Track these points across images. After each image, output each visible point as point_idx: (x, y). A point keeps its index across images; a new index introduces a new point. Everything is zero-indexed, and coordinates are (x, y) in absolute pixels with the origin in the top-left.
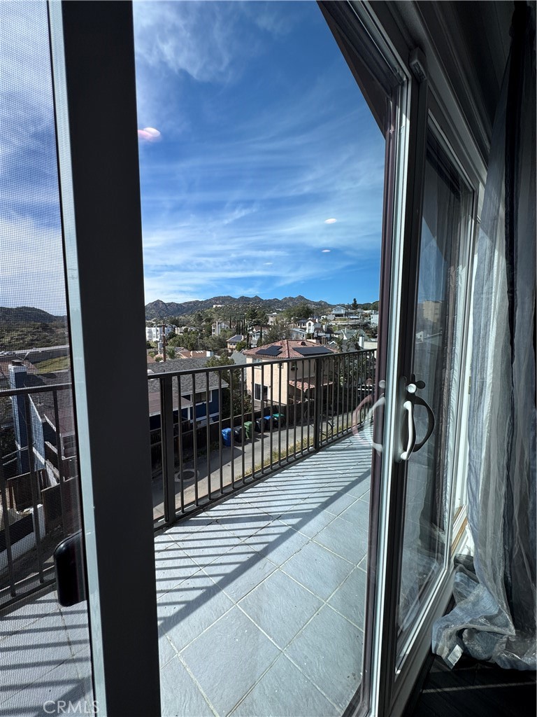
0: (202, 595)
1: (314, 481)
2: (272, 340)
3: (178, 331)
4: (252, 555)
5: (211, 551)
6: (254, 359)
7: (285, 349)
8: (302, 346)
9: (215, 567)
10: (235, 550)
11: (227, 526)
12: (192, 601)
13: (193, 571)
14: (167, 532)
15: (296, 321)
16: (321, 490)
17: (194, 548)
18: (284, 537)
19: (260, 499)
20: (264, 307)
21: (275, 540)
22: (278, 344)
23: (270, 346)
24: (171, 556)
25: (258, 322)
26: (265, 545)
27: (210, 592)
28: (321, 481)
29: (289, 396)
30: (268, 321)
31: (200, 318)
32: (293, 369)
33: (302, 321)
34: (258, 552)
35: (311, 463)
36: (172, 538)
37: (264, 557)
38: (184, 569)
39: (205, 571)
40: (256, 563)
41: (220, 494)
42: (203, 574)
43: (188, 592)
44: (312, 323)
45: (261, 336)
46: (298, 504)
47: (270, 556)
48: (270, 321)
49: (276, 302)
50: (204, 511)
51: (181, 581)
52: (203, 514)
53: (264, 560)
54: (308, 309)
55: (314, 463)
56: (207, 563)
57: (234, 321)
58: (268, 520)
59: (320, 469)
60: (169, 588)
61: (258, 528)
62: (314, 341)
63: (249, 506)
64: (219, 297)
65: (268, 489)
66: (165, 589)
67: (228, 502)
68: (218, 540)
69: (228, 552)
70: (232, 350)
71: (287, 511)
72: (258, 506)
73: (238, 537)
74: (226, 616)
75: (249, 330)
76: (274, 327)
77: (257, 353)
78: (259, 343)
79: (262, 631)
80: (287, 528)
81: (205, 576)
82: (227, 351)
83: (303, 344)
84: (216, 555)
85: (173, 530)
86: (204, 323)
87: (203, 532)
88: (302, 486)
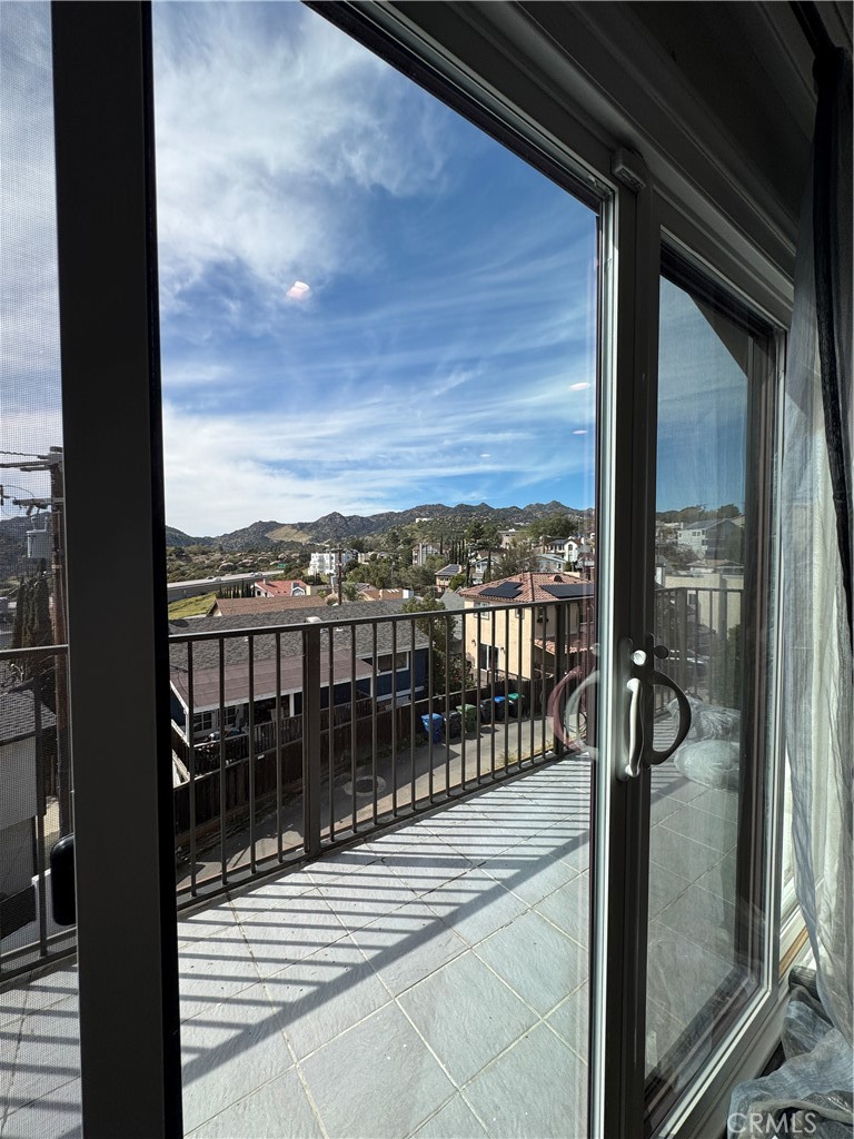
0: (344, 976)
1: (549, 809)
2: (507, 573)
3: (362, 559)
4: (431, 921)
5: (367, 908)
6: (477, 603)
7: (527, 587)
8: (556, 583)
9: (371, 933)
10: (406, 910)
11: (397, 870)
12: (329, 983)
13: (336, 936)
14: (305, 869)
15: (547, 542)
16: (559, 825)
17: (342, 899)
18: (486, 898)
19: (455, 831)
20: (496, 520)
21: (471, 902)
22: (515, 579)
23: (502, 582)
24: (307, 908)
25: (486, 544)
26: (453, 908)
27: (357, 974)
28: (560, 810)
29: (534, 665)
30: (501, 543)
31: (395, 539)
32: (540, 621)
33: (558, 542)
34: (441, 919)
35: (547, 779)
36: (312, 878)
37: (450, 927)
38: (323, 931)
39: (354, 938)
40: (435, 935)
41: (392, 817)
42: (350, 942)
43: (324, 968)
44: (575, 546)
45: (489, 565)
46: (516, 846)
47: (460, 927)
48: (504, 543)
49: (514, 511)
50: (366, 841)
51: (316, 949)
52: (363, 847)
53: (447, 934)
54: (567, 522)
55: (553, 779)
56: (359, 925)
57: (448, 544)
58: (464, 867)
59: (560, 790)
60: (298, 958)
61: (445, 878)
62: (577, 574)
63: (436, 840)
64: (425, 506)
65: (470, 816)
66: (292, 957)
67: (404, 831)
68: (381, 891)
69: (394, 912)
70: (443, 587)
71: (496, 856)
72: (450, 842)
73: (412, 890)
74: (376, 1015)
75: (471, 557)
76: (511, 553)
77: (480, 594)
78: (487, 578)
79: (431, 1050)
80: (493, 884)
81: (352, 946)
82: (436, 589)
83: (558, 579)
84: (373, 915)
85: (315, 866)
86: (401, 547)
87: (360, 875)
88: (527, 817)
